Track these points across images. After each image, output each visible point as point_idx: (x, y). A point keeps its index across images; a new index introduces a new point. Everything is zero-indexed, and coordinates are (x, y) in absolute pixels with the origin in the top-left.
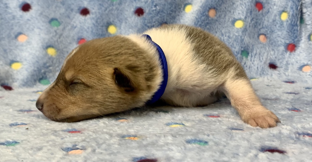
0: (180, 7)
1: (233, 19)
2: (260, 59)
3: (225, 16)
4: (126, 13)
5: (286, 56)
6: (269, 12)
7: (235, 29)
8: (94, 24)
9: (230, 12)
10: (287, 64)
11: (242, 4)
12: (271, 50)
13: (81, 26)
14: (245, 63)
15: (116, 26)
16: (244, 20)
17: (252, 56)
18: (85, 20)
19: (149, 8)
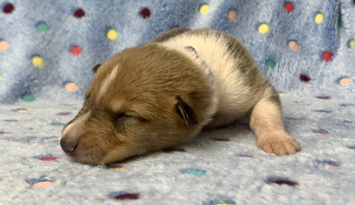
0: (194, 7)
1: (256, 22)
2: (289, 70)
3: (247, 19)
4: (130, 14)
5: (321, 66)
6: (301, 13)
7: (259, 34)
8: (89, 28)
9: (253, 14)
10: (322, 75)
11: (269, 6)
12: (303, 59)
13: (74, 31)
14: (271, 75)
15: (116, 30)
16: (269, 23)
17: (279, 66)
18: (79, 23)
19: (156, 9)
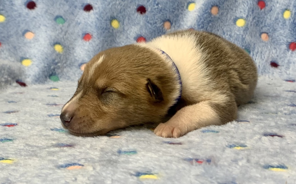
0: (183, 5)
1: (234, 17)
2: (261, 58)
3: (227, 14)
4: (129, 9)
5: (288, 54)
6: (271, 9)
7: (237, 28)
9: (232, 10)
10: (289, 62)
11: (245, 4)
12: (273, 49)
16: (245, 18)
